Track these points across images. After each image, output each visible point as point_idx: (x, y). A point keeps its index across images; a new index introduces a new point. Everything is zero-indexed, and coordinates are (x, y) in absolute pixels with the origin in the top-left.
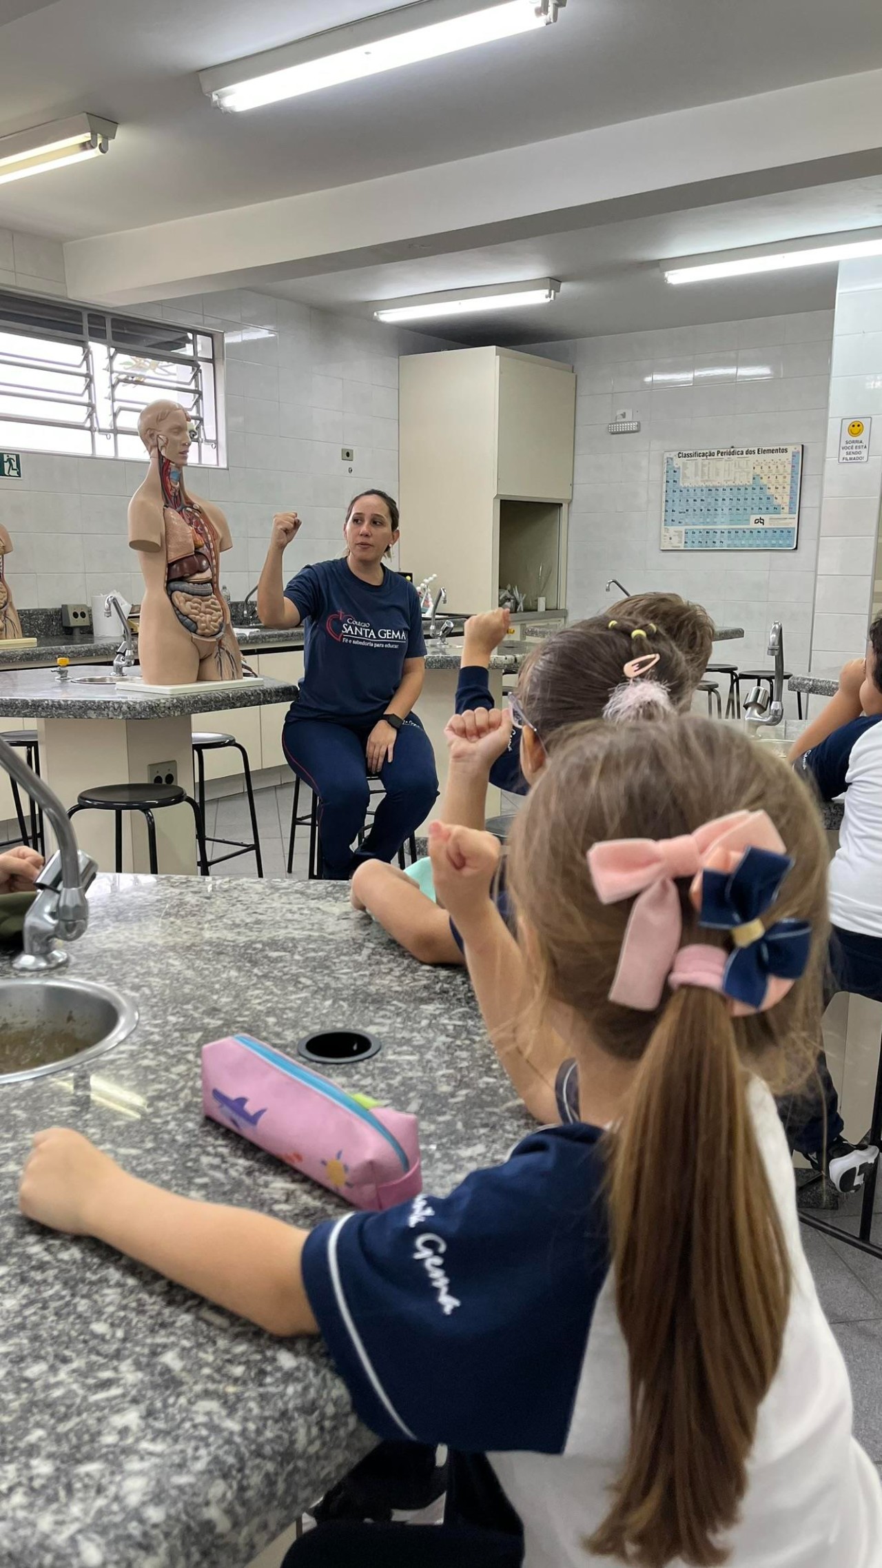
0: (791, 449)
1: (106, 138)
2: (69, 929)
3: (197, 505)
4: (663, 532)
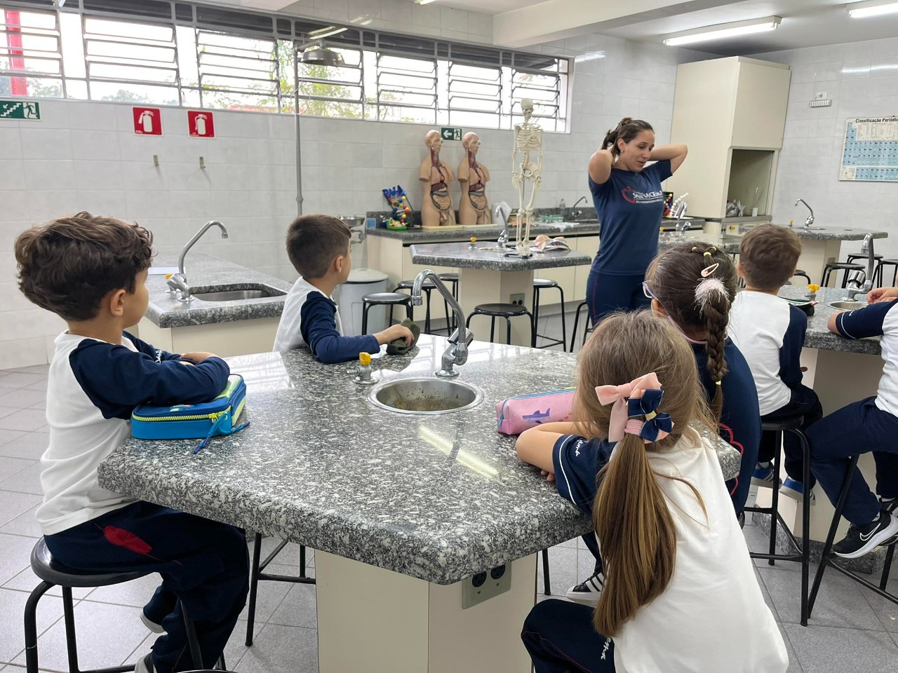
2: (460, 360)
4: (842, 170)
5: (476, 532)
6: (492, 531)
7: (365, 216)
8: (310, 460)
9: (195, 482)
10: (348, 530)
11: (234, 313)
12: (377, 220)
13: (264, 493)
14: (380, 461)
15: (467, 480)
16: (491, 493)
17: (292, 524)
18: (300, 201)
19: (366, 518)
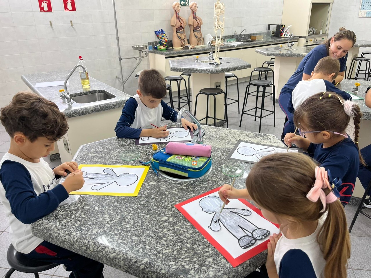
5: (219, 274)
6: (227, 272)
7: (147, 45)
8: (133, 220)
9: (77, 239)
10: (155, 272)
11: (92, 110)
12: (153, 46)
14: (167, 218)
17: (127, 266)
18: (118, 39)
19: (164, 265)
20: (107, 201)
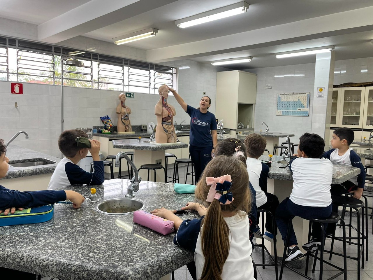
0: (307, 93)
1: (156, 33)
2: (136, 190)
3: (169, 106)
4: (277, 112)
5: (145, 266)
6: (152, 265)
7: (92, 128)
8: (67, 239)
9: (12, 253)
10: (86, 270)
11: (30, 172)
12: (97, 130)
13: (45, 257)
14: (101, 237)
15: (140, 243)
16: (151, 248)
17: (59, 270)
18: (63, 122)
19: (95, 264)
20: (41, 229)
